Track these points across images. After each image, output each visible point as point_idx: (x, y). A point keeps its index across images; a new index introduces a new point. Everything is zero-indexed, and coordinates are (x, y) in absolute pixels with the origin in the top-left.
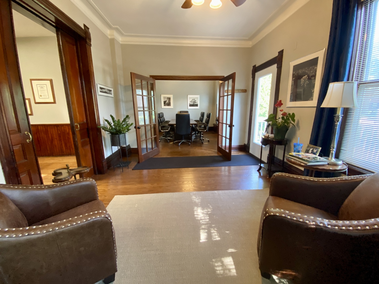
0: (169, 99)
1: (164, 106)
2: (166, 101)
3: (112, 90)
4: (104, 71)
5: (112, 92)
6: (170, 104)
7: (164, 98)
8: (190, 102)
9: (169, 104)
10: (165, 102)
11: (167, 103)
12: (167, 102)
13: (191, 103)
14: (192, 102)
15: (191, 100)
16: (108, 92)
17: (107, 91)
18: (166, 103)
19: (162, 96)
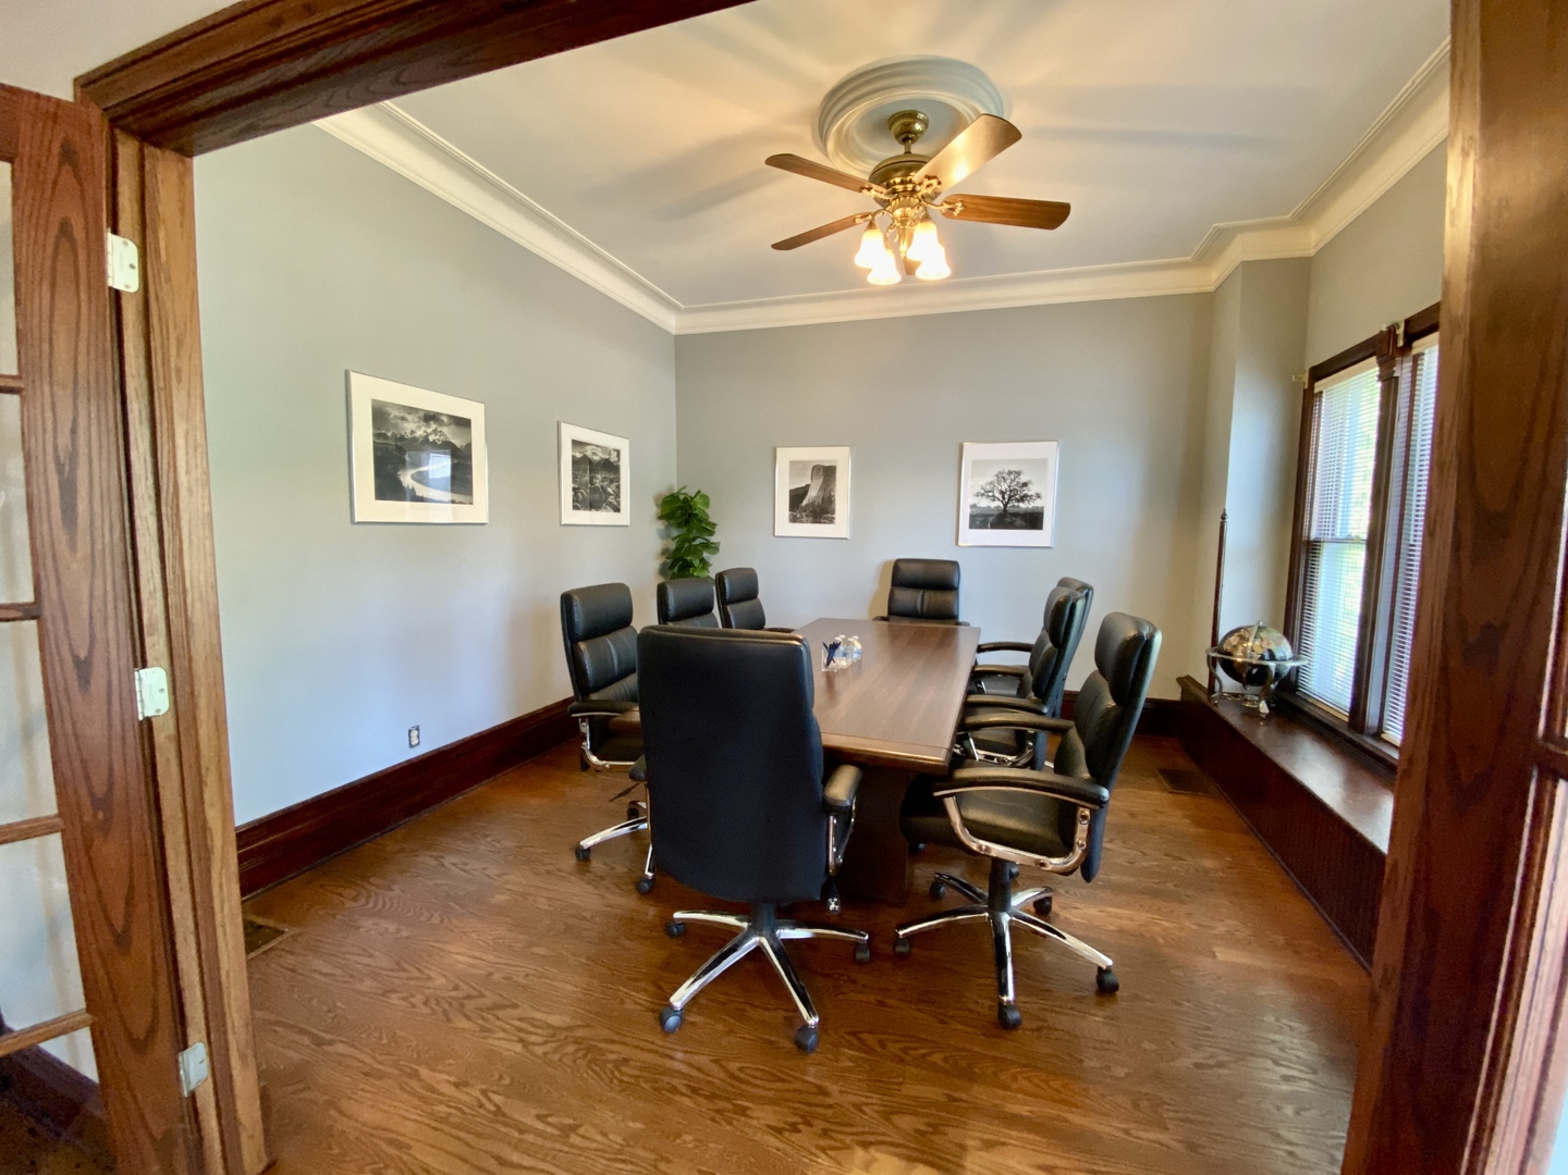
0: (828, 473)
1: (794, 520)
6: (833, 512)
7: (796, 466)
8: (977, 496)
9: (822, 512)
10: (797, 497)
11: (812, 506)
12: (813, 494)
13: (984, 503)
14: (994, 498)
15: (991, 477)
18: (805, 502)
19: (786, 456)
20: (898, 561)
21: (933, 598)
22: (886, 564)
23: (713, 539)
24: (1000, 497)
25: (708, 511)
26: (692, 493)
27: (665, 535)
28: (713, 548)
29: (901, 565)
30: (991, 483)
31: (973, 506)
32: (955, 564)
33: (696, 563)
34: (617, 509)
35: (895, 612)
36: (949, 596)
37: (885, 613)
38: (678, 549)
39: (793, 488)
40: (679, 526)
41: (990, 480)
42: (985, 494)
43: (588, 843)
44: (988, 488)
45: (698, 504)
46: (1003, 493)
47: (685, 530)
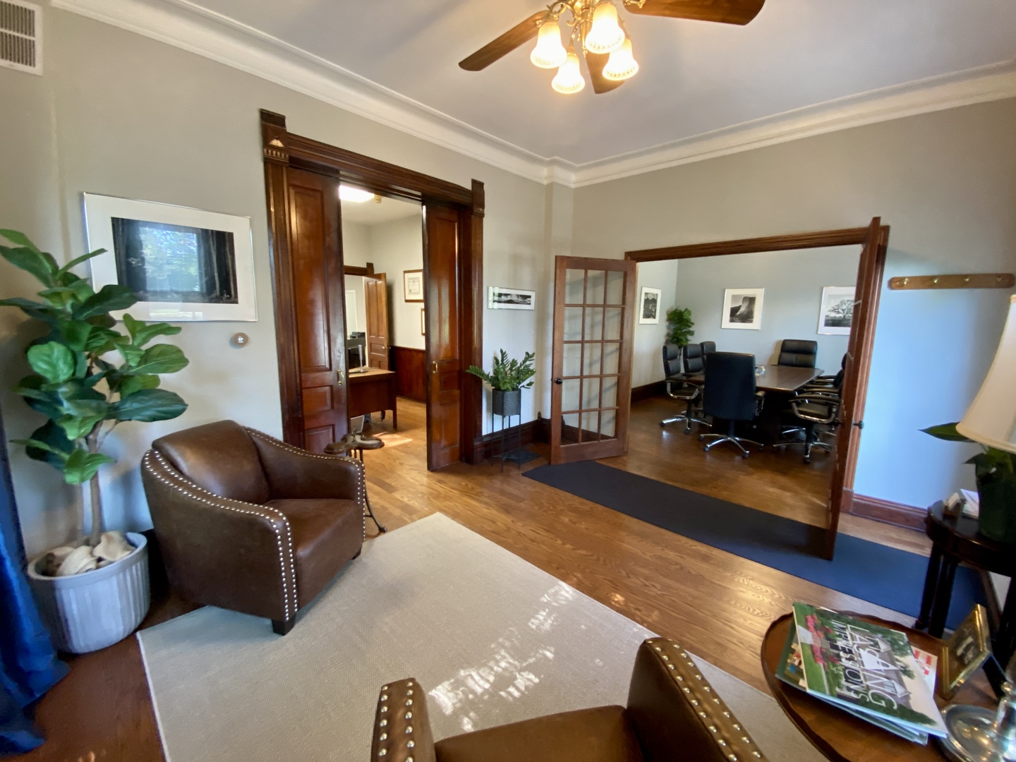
0: (751, 301)
1: (732, 321)
2: (738, 308)
3: (532, 294)
4: (516, 259)
5: (533, 300)
6: (752, 318)
7: (734, 298)
8: (830, 311)
9: (747, 317)
10: (734, 311)
11: (742, 315)
12: (742, 309)
13: (833, 315)
14: (839, 313)
15: (838, 302)
16: (520, 299)
17: (515, 298)
18: (738, 313)
19: (729, 293)
20: (785, 341)
21: (801, 358)
22: (778, 342)
23: (691, 329)
24: (842, 312)
25: (690, 317)
26: (683, 310)
27: (668, 328)
28: (692, 333)
29: (787, 342)
30: (838, 305)
31: (827, 316)
32: (814, 343)
33: (684, 340)
34: (654, 317)
35: (781, 363)
36: (810, 357)
37: (776, 363)
38: (675, 333)
39: (733, 306)
40: (676, 323)
41: (837, 304)
42: (834, 310)
43: (665, 422)
44: (836, 308)
45: (686, 316)
46: (843, 310)
47: (678, 325)
